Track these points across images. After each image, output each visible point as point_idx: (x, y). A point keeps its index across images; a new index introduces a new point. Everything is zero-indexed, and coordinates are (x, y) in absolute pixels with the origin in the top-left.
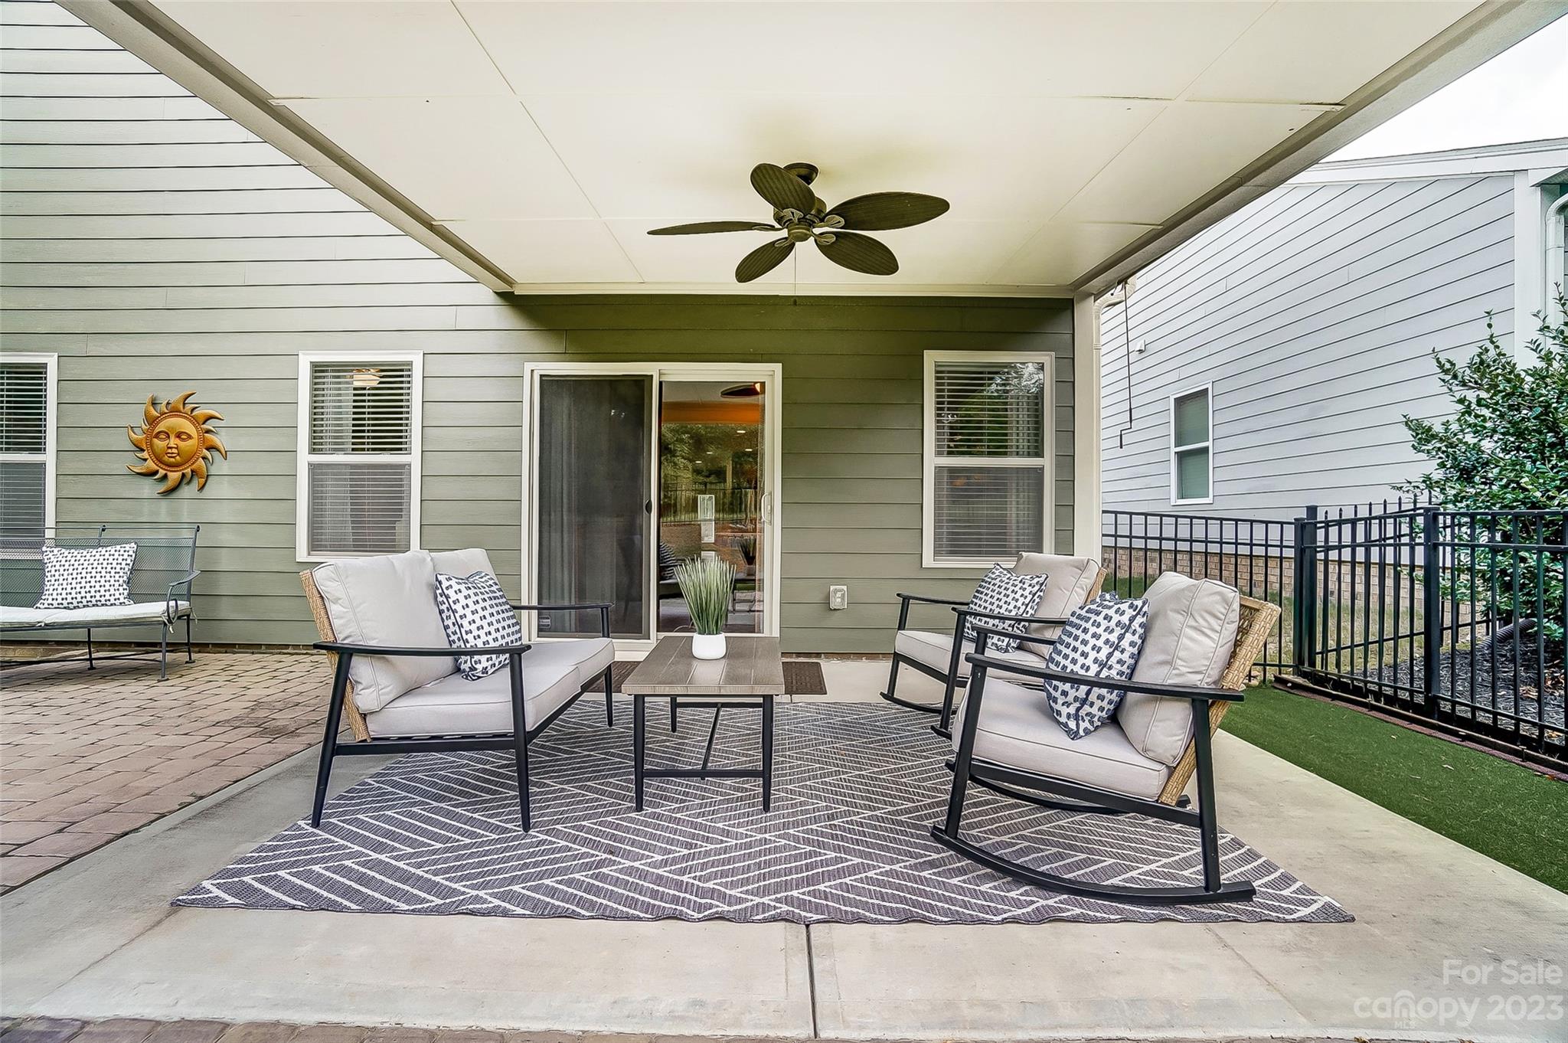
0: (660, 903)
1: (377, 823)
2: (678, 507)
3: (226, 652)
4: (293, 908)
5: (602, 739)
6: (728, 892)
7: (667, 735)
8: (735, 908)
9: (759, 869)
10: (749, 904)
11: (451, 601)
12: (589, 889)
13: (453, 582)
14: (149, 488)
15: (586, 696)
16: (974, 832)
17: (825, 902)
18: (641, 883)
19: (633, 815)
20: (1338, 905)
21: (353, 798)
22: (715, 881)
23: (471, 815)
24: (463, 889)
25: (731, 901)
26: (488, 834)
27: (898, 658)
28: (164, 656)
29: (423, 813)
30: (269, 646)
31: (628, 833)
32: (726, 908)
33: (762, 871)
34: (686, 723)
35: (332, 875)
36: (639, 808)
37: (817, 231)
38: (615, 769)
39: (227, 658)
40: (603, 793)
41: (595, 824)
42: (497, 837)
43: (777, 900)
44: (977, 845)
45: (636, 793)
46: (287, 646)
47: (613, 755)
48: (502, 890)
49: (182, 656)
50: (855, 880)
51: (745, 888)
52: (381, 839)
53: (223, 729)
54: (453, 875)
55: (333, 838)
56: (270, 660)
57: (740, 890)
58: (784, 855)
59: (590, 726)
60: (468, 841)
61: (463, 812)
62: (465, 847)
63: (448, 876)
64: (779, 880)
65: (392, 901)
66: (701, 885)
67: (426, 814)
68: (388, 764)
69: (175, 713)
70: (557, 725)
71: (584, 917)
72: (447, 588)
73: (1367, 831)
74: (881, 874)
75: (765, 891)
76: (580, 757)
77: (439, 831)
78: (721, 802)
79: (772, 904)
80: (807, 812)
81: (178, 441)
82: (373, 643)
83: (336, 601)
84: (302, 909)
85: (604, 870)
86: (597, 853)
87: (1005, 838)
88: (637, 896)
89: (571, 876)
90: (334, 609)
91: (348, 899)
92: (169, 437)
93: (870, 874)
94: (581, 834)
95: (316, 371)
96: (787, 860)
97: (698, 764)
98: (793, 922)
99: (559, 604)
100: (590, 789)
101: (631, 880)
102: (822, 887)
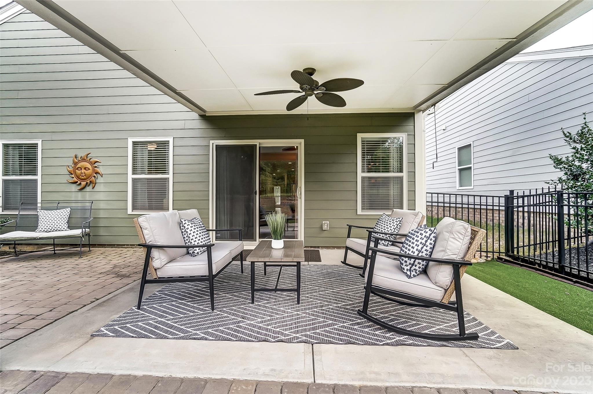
0: (260, 336)
1: (160, 308)
2: (267, 191)
3: (102, 247)
4: (133, 337)
5: (239, 278)
6: (284, 332)
7: (263, 276)
8: (287, 338)
9: (296, 324)
10: (292, 336)
11: (186, 228)
12: (235, 331)
13: (186, 222)
14: (74, 188)
15: (234, 262)
16: (374, 313)
17: (319, 336)
18: (253, 329)
19: (250, 305)
20: (512, 343)
21: (151, 299)
22: (280, 328)
23: (193, 305)
24: (191, 331)
25: (285, 335)
26: (199, 312)
27: (347, 248)
28: (81, 249)
29: (176, 304)
30: (118, 245)
31: (249, 311)
32: (284, 338)
33: (297, 325)
34: (270, 272)
35: (145, 326)
36: (253, 303)
37: (315, 92)
38: (244, 289)
39: (103, 249)
40: (240, 297)
41: (237, 308)
42: (203, 313)
43: (302, 335)
44: (375, 317)
45: (252, 297)
46: (124, 245)
47: (243, 283)
48: (205, 331)
49: (87, 249)
50: (330, 329)
51: (290, 331)
52: (162, 314)
53: (104, 275)
54: (188, 326)
55: (145, 313)
56: (118, 250)
57: (289, 331)
58: (304, 319)
59: (235, 273)
60: (192, 314)
61: (190, 304)
62: (192, 316)
63: (185, 326)
64: (302, 328)
65: (167, 335)
66: (275, 329)
67: (177, 305)
68: (163, 287)
69: (86, 269)
70: (223, 273)
71: (234, 341)
72: (184, 224)
73: (528, 316)
74: (339, 327)
75: (297, 332)
76: (231, 284)
77: (182, 311)
78: (282, 301)
79: (300, 336)
80: (313, 304)
81: (85, 171)
82: (159, 244)
83: (146, 229)
84: (136, 337)
85: (241, 324)
86: (238, 318)
87: (386, 315)
88: (252, 333)
89: (229, 326)
90: (145, 232)
91: (151, 334)
92: (82, 169)
93: (336, 327)
94: (232, 312)
95: (134, 145)
96: (305, 321)
97: (274, 287)
98: (307, 343)
99: (223, 229)
100: (235, 296)
101: (250, 328)
102: (318, 331)
